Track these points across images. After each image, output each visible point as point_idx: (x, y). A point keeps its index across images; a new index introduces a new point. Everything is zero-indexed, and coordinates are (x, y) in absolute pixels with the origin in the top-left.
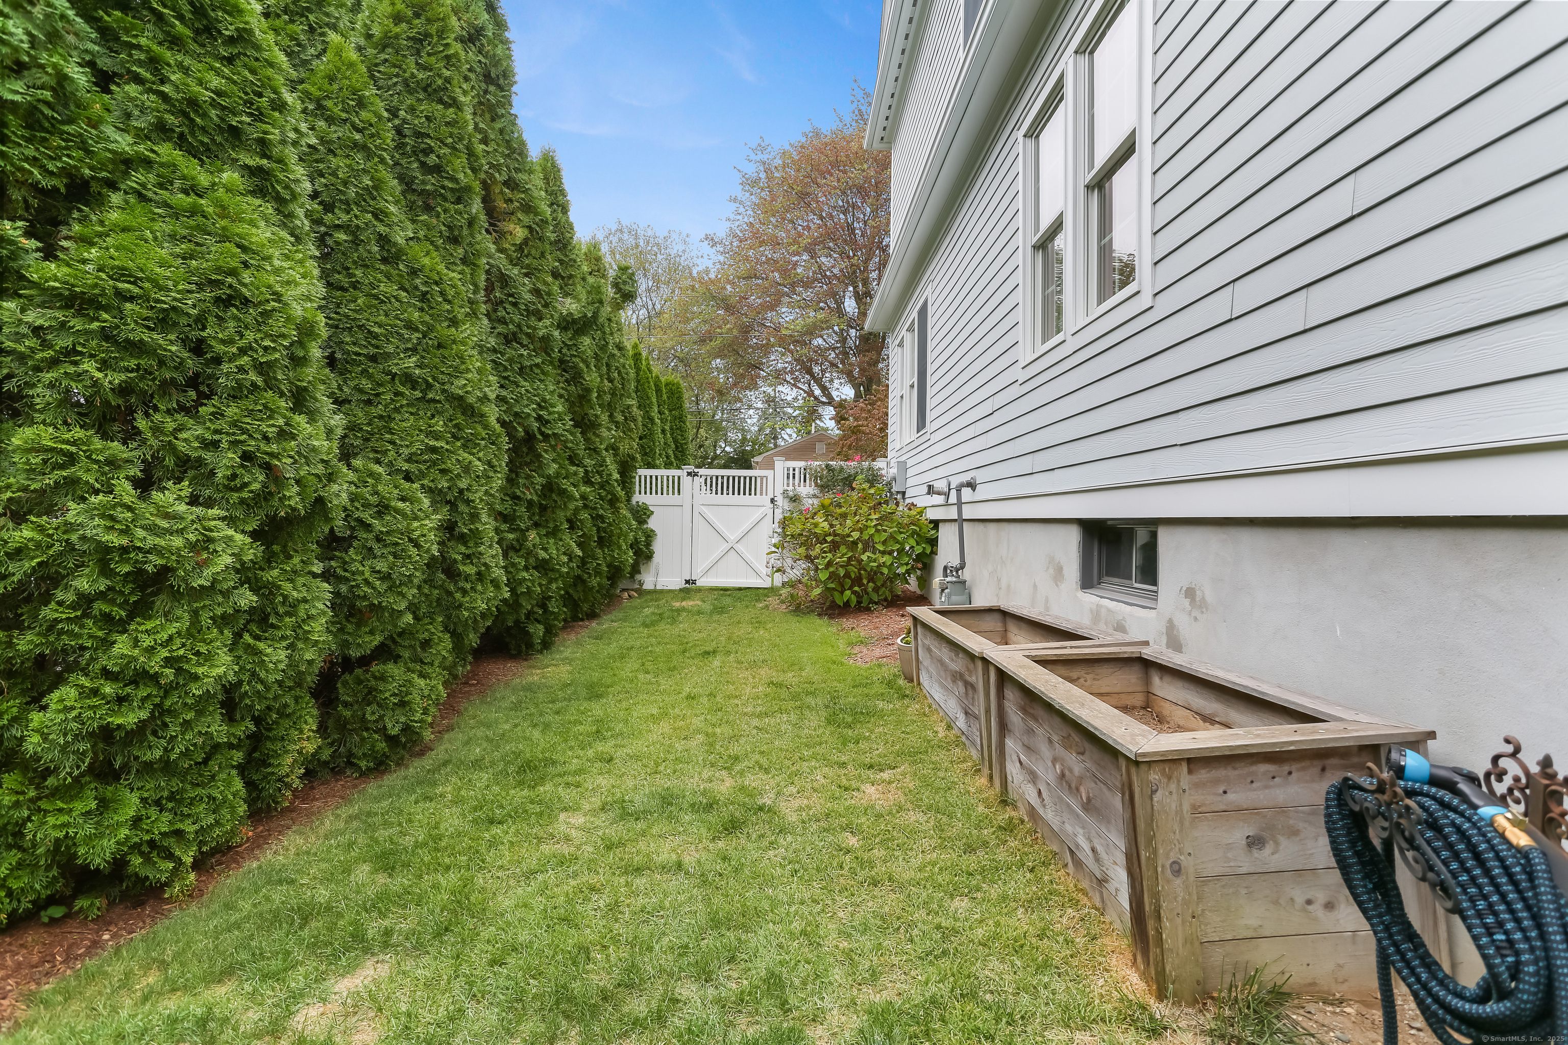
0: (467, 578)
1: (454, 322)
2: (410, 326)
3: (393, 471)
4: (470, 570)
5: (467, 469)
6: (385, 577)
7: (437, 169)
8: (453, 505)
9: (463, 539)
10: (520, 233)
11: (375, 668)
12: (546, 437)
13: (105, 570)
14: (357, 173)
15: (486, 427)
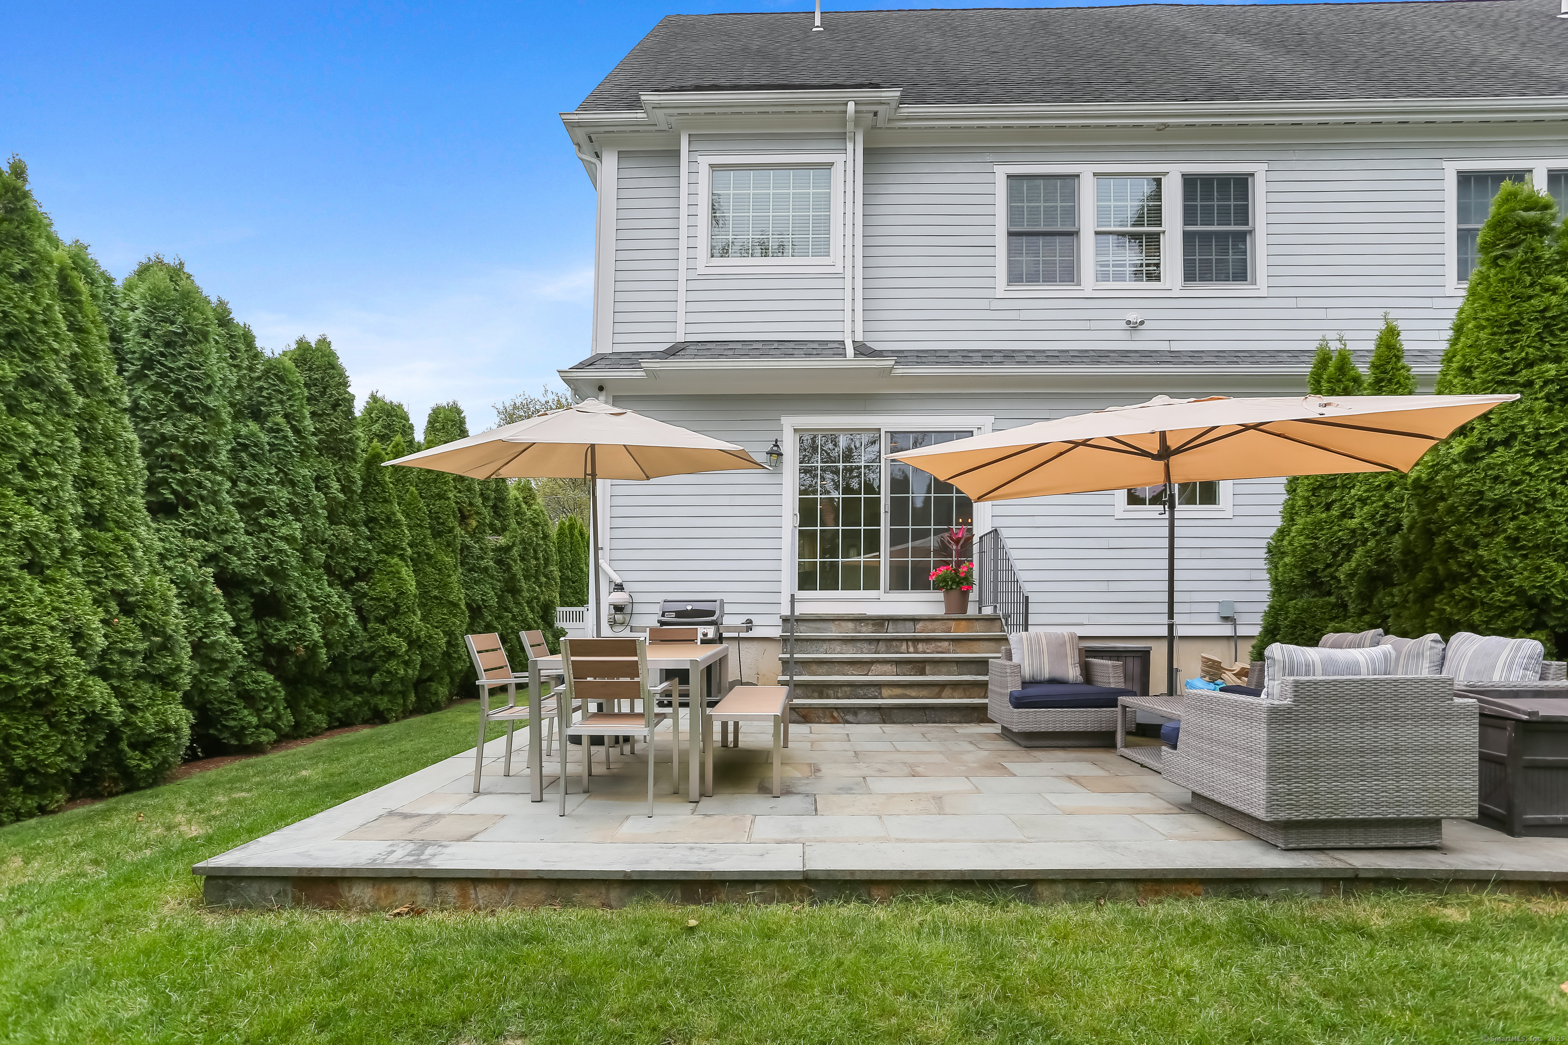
0: (455, 658)
1: (449, 576)
2: (436, 580)
3: (433, 626)
4: (456, 656)
5: (454, 624)
6: (431, 656)
7: (443, 523)
8: (450, 636)
9: (453, 646)
10: (474, 524)
11: (428, 683)
12: (486, 607)
13: (385, 651)
14: (418, 535)
15: (460, 609)
